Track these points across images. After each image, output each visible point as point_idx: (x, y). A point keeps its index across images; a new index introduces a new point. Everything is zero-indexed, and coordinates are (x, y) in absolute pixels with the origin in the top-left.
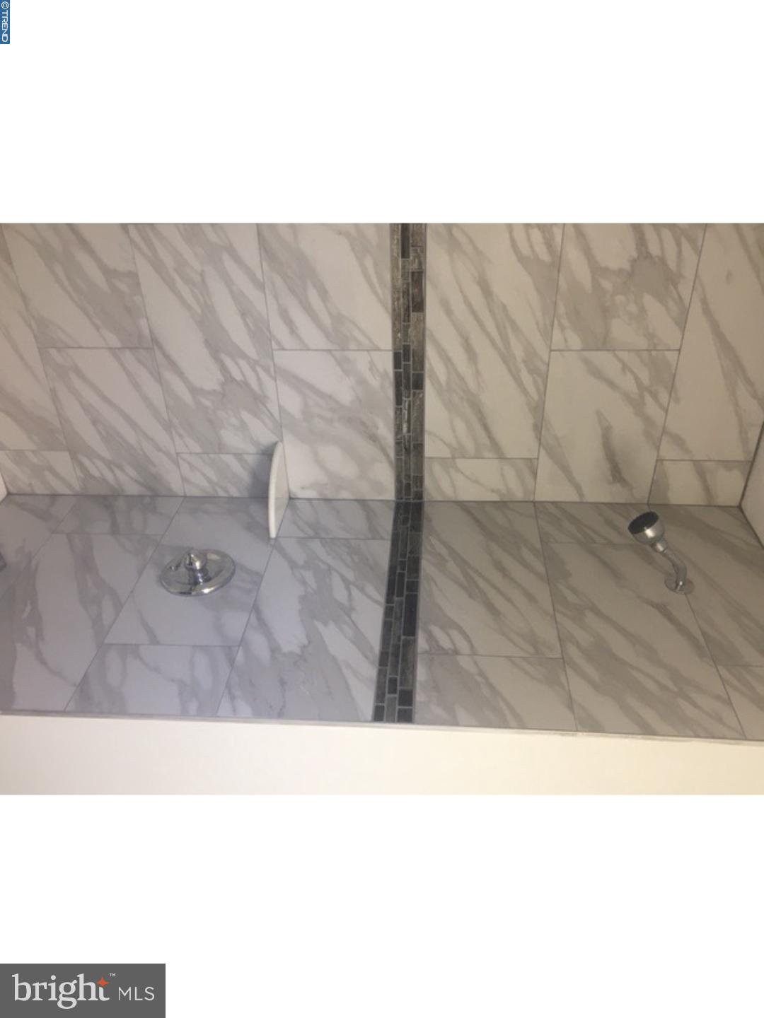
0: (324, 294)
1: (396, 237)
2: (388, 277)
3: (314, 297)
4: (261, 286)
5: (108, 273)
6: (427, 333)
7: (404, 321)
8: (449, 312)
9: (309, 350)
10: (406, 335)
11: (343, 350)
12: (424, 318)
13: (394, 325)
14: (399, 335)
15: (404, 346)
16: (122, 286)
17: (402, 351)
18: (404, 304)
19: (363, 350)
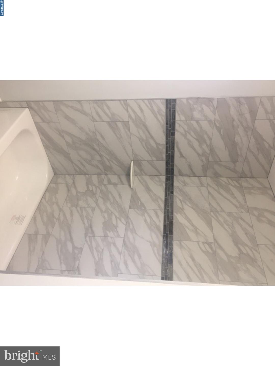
0: (140, 257)
1: (164, 244)
2: (161, 253)
3: (136, 257)
4: (120, 253)
5: (74, 247)
6: (174, 271)
7: (166, 267)
8: (181, 265)
9: (131, 274)
10: (166, 272)
11: (143, 275)
12: (173, 267)
13: (162, 268)
14: (164, 272)
15: (165, 275)
16: (76, 251)
17: (164, 277)
18: (166, 262)
19: (150, 275)
